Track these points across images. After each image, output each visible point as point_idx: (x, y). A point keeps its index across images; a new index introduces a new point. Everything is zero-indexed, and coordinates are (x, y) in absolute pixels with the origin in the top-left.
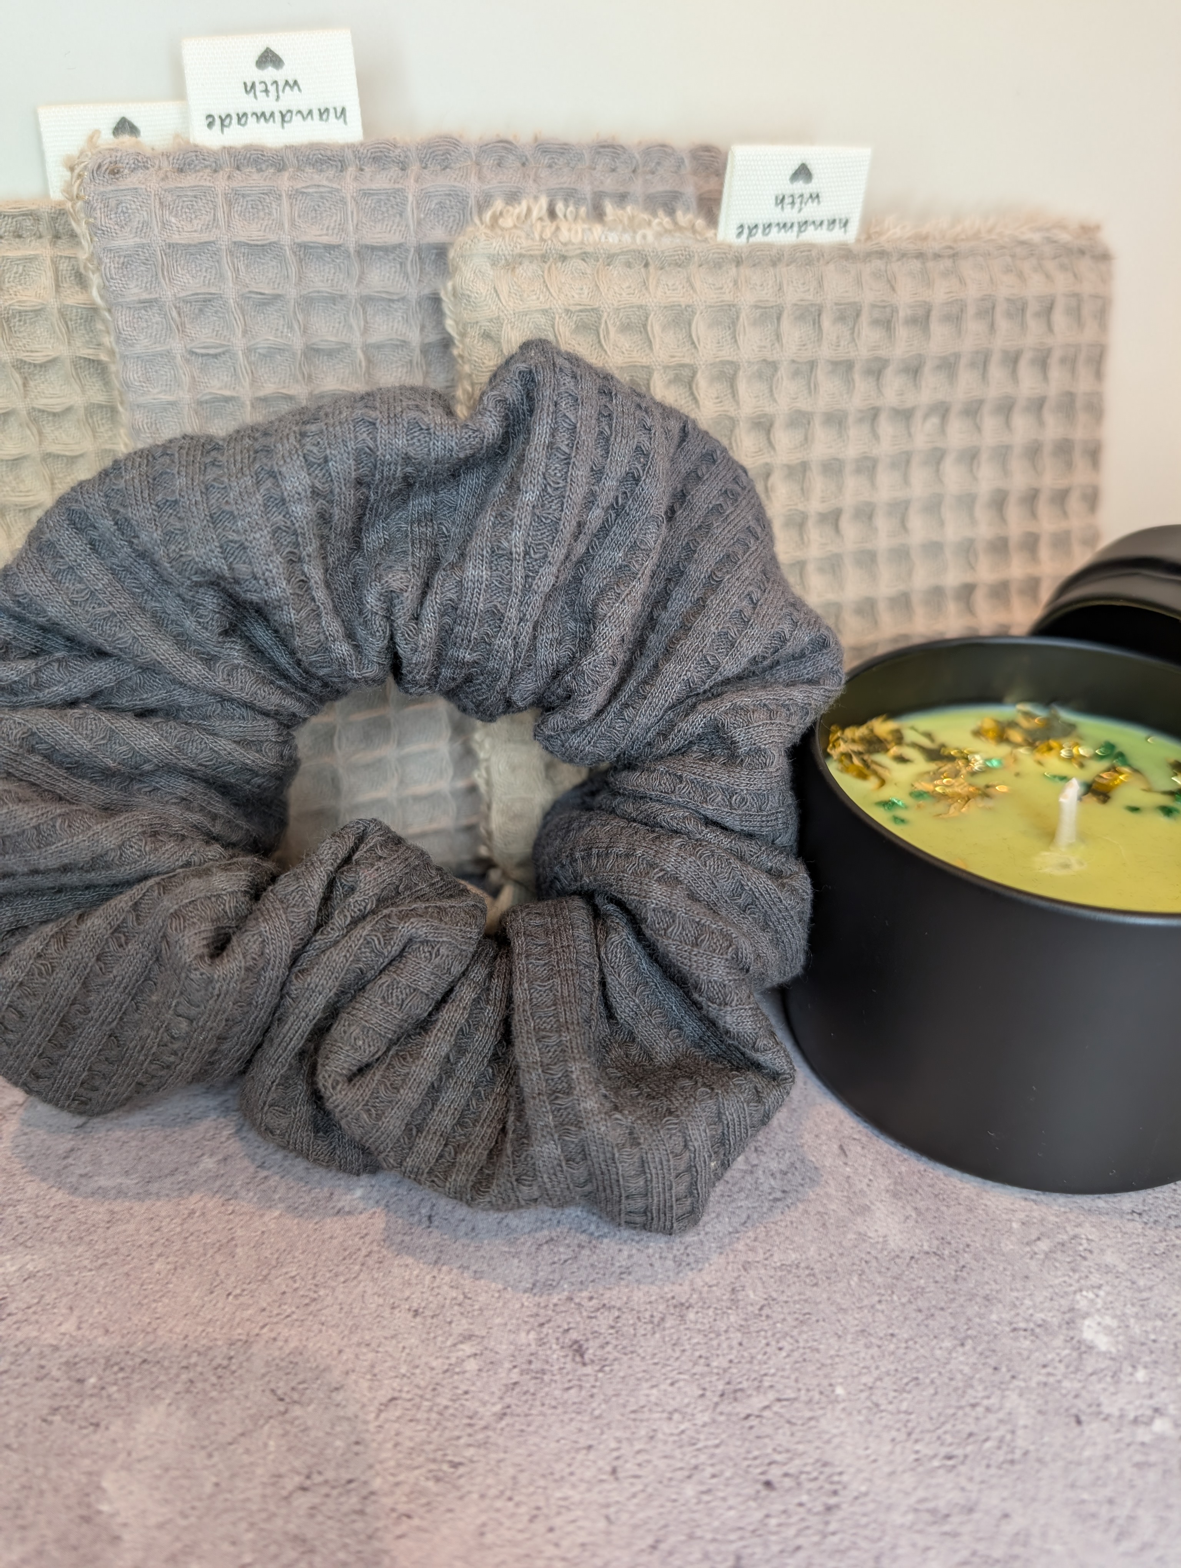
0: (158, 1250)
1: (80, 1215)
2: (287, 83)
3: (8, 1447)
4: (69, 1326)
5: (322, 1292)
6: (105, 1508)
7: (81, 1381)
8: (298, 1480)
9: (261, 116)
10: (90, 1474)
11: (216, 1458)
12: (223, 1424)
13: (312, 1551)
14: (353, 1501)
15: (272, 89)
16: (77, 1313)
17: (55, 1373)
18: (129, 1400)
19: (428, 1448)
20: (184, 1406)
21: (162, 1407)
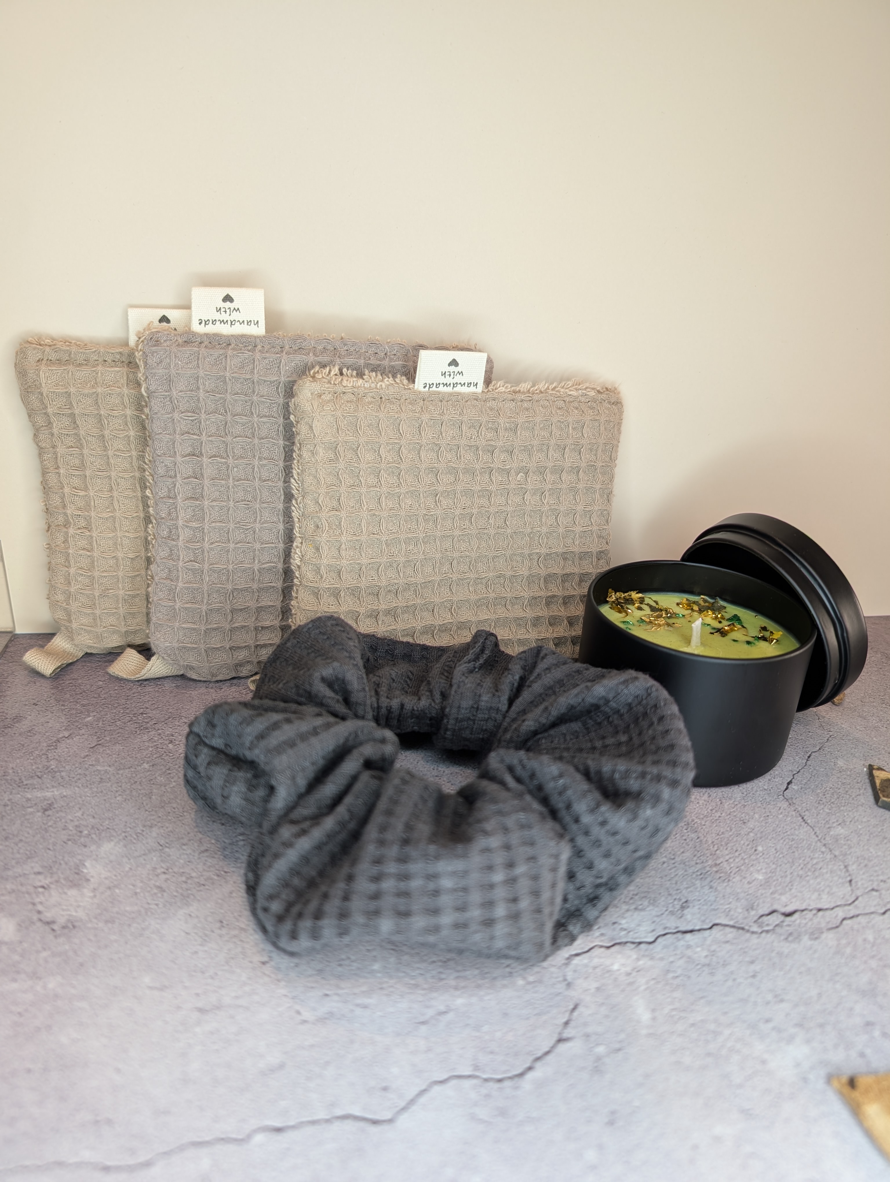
0: (119, 793)
1: (88, 778)
2: (234, 309)
3: (49, 849)
4: (79, 814)
5: (185, 814)
6: (85, 871)
7: (81, 832)
8: (163, 870)
9: (222, 322)
10: (80, 860)
11: (132, 861)
12: (136, 851)
13: (164, 891)
14: (184, 879)
15: (228, 311)
16: (82, 810)
17: (71, 828)
18: (100, 839)
19: (217, 866)
20: (122, 843)
21: (113, 843)
